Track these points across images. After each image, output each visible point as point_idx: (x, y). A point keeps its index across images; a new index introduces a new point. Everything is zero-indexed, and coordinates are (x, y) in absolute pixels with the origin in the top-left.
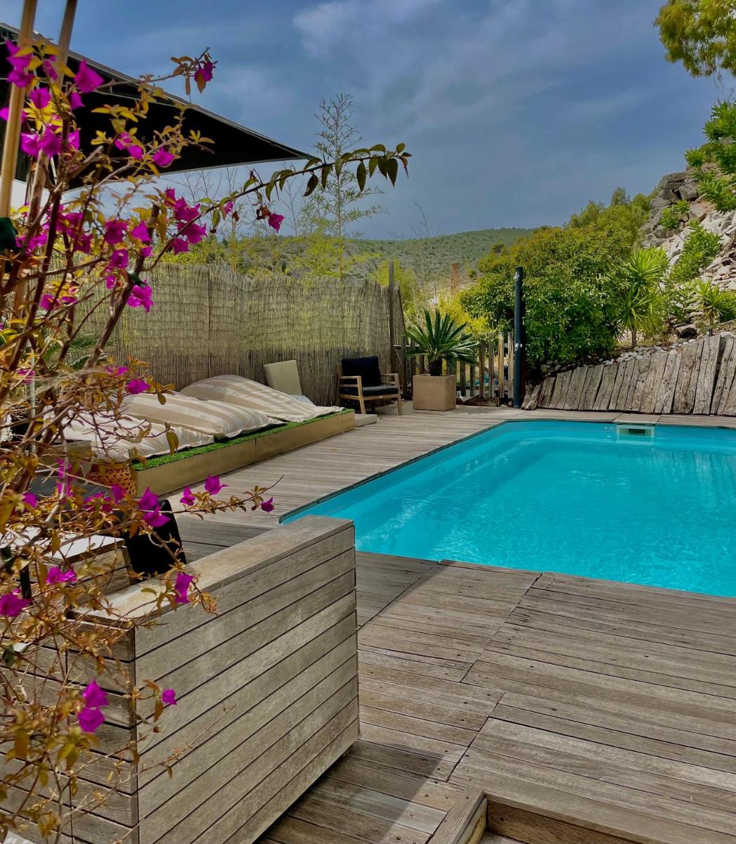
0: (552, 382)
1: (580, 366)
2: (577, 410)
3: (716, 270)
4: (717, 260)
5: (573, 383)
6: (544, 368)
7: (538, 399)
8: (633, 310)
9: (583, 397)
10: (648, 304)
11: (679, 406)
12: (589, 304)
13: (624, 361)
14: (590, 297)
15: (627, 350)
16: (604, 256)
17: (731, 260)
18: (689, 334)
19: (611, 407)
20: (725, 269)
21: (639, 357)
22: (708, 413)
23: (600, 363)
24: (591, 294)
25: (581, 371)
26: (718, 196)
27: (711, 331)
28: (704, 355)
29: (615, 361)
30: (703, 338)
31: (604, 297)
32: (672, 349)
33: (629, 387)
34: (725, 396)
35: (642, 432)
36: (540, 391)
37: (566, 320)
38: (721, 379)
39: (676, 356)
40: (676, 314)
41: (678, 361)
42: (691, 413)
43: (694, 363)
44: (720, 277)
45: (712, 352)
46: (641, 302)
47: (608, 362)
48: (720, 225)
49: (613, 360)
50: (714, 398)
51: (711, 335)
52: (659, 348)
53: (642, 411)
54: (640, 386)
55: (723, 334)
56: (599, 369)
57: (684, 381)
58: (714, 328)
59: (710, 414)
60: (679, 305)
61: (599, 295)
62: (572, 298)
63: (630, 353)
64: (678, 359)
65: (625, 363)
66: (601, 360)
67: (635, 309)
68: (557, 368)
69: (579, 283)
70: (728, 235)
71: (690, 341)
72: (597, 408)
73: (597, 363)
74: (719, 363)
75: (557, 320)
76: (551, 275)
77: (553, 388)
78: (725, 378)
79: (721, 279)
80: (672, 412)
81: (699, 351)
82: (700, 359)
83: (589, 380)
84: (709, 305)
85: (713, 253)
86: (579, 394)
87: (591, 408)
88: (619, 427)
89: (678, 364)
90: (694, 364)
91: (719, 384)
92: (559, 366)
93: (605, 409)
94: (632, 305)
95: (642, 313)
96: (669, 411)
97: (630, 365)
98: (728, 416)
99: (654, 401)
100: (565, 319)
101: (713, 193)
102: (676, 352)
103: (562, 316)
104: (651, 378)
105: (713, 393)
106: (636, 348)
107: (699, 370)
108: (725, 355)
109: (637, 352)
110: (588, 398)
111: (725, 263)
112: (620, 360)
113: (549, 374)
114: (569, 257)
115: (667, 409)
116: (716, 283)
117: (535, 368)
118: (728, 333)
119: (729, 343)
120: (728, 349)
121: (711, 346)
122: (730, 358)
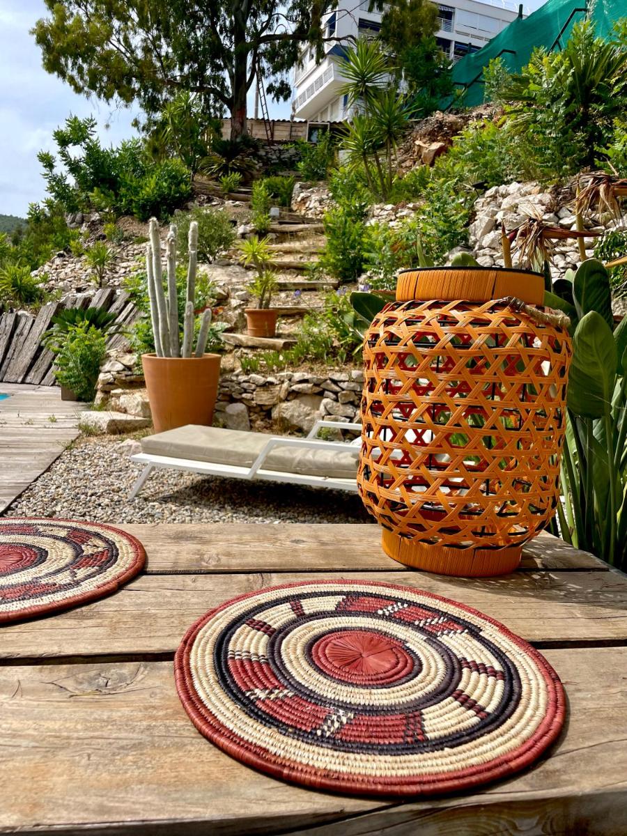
3: (54, 261)
17: (65, 253)
20: (59, 261)
27: (12, 309)
34: (11, 365)
38: (11, 351)
44: (56, 267)
45: (7, 328)
51: (10, 312)
55: (20, 313)
74: (11, 338)
78: (14, 351)
79: (56, 269)
91: (8, 356)
98: (10, 382)
108: (18, 331)
111: (60, 256)
116: (53, 272)
118: (25, 312)
119: (23, 320)
120: (21, 326)
121: (8, 322)
122: (21, 334)
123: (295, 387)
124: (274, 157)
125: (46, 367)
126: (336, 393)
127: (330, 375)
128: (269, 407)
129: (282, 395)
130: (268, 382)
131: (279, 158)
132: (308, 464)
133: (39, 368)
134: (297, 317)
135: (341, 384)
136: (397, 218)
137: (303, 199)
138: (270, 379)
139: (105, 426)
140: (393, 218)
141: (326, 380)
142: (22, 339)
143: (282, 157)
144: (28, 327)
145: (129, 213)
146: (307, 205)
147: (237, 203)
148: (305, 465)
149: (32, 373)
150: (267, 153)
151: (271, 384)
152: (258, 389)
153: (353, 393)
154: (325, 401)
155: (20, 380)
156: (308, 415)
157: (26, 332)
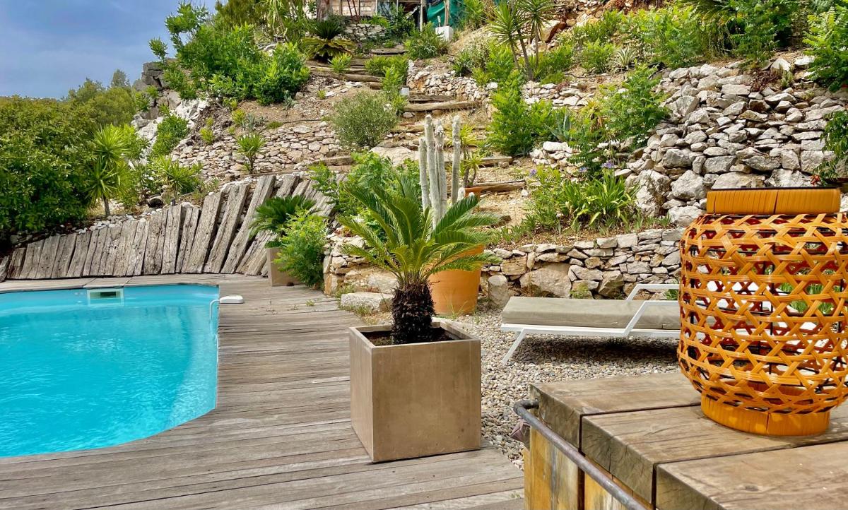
0: (22, 252)
1: (52, 236)
2: (50, 279)
3: (182, 150)
4: (183, 142)
5: (45, 252)
6: (14, 239)
7: (6, 271)
8: (101, 181)
9: (56, 266)
10: (116, 176)
11: (149, 268)
12: (53, 174)
13: (97, 229)
14: (54, 167)
15: (101, 219)
16: (67, 129)
17: (193, 141)
18: (156, 205)
19: (85, 273)
20: (189, 149)
21: (111, 226)
22: (173, 272)
23: (74, 232)
24: (54, 165)
25: (53, 240)
26: (180, 85)
27: (174, 201)
28: (169, 222)
29: (88, 230)
30: (168, 207)
31: (68, 168)
32: (141, 217)
33: (102, 253)
34: (187, 256)
35: (113, 294)
36: (9, 262)
37: (31, 190)
38: (183, 242)
39: (145, 224)
40: (149, 187)
41: (147, 228)
42: (159, 273)
43: (160, 229)
44: (185, 155)
45: (175, 220)
46: (111, 174)
47: (81, 231)
48: (188, 112)
49: (86, 229)
50: (178, 259)
51: (174, 204)
52: (130, 217)
53: (115, 275)
54: (112, 251)
55: (184, 204)
56: (72, 238)
57: (152, 245)
58: (176, 199)
59: (175, 273)
60: (151, 179)
61: (63, 166)
62: (34, 168)
63: (103, 222)
64: (146, 226)
65: (97, 231)
66: (74, 229)
67: (105, 181)
68: (28, 238)
69: (41, 152)
70: (193, 120)
71: (158, 210)
72: (70, 276)
73: (70, 232)
74: (181, 229)
75: (20, 189)
76: (9, 143)
77: (24, 258)
78: (187, 241)
79: (186, 158)
80: (142, 274)
81: (164, 219)
82: (166, 226)
83: (61, 248)
84: (171, 179)
85: (182, 135)
86: (52, 264)
87: (64, 275)
88: (89, 291)
89: (146, 231)
90: (160, 231)
91: (181, 247)
92: (31, 236)
93: (79, 275)
94: (101, 177)
95: (111, 185)
96: (139, 273)
97: (103, 232)
98: (189, 273)
99: (126, 265)
100: (28, 189)
101: (176, 83)
102: (145, 220)
103: (26, 185)
104: (123, 244)
105: (177, 255)
106: (109, 217)
107: (165, 236)
108: (186, 222)
109: (110, 220)
110: (61, 266)
111: (189, 144)
112: (92, 228)
113: (19, 244)
114: (29, 126)
115: (138, 272)
116: (182, 160)
117: (5, 239)
118: (188, 203)
119: (189, 212)
120: (188, 217)
121: (174, 215)
122: (190, 225)
123: (542, 257)
124: (362, 34)
125: (223, 256)
126: (583, 260)
127: (576, 244)
128: (517, 277)
129: (530, 265)
130: (514, 254)
131: (366, 35)
132: (671, 319)
133: (215, 257)
134: (489, 192)
135: (587, 252)
136: (560, 96)
137: (422, 77)
138: (515, 252)
139: (377, 306)
140: (556, 96)
141: (572, 249)
142: (192, 230)
143: (369, 34)
144: (195, 218)
145: (250, 98)
146: (427, 83)
147: (357, 83)
148: (671, 321)
149: (210, 263)
150: (354, 30)
151: (517, 255)
152: (505, 261)
153: (598, 259)
154: (572, 267)
155: (200, 270)
156: (557, 281)
157: (194, 223)
